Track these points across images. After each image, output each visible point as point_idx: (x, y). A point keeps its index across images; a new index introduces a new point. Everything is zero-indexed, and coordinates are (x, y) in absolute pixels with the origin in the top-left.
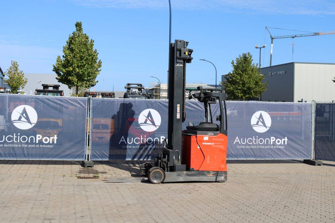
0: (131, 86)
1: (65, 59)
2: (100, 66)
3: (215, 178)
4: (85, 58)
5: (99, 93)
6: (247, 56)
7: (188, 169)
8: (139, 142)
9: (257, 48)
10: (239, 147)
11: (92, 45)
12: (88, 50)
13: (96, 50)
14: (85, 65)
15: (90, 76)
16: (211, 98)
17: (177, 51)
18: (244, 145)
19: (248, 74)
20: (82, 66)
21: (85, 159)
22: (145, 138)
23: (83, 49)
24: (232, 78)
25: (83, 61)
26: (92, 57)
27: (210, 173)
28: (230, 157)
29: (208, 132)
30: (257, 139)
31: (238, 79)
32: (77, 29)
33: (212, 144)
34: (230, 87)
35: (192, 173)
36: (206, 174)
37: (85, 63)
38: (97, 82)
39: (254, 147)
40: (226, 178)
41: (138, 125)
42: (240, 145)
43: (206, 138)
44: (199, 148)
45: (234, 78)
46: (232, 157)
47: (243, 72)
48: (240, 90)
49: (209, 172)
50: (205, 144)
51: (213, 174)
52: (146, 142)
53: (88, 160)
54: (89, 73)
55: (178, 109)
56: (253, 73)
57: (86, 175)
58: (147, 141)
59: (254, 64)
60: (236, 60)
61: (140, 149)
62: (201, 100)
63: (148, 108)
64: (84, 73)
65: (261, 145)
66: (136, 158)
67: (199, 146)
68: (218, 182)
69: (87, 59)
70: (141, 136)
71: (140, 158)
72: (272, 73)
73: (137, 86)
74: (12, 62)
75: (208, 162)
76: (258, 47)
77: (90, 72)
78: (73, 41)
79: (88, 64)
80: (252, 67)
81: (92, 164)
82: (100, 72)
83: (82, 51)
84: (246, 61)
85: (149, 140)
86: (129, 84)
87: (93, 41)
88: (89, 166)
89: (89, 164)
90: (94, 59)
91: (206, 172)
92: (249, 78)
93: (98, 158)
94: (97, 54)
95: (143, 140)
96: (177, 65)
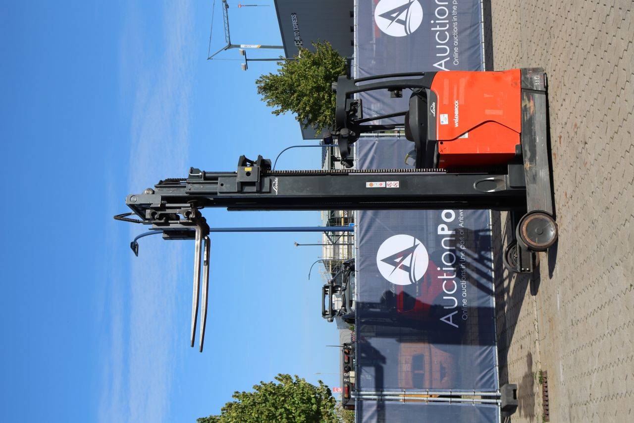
0: (327, 308)
2: (288, 378)
3: (537, 96)
4: (273, 409)
5: (344, 377)
6: (263, 85)
7: (517, 159)
8: (454, 282)
9: (246, 67)
10: (456, 60)
11: (245, 395)
12: (254, 404)
13: (254, 387)
14: (286, 409)
15: (309, 399)
16: (351, 110)
17: (245, 191)
18: (452, 50)
19: (298, 80)
20: (287, 415)
21: (497, 403)
22: (444, 269)
23: (253, 414)
24: (308, 113)
25: (278, 413)
26: (269, 395)
27: (526, 106)
29: (429, 114)
30: (437, 22)
31: (309, 101)
33: (457, 105)
34: (326, 117)
35: (527, 148)
36: (528, 115)
37: (283, 410)
38: (320, 382)
39: (456, 28)
40: (535, 71)
41: (413, 285)
42: (452, 59)
43: (444, 119)
44: (466, 136)
45: (308, 108)
47: (295, 92)
48: (330, 96)
49: (524, 110)
50: (456, 120)
51: (529, 100)
52: (453, 266)
53: (498, 397)
54: (304, 399)
55: (376, 185)
56: (296, 71)
57: (539, 400)
58: (450, 264)
59: (279, 70)
60: (271, 107)
61: (468, 278)
62: (354, 134)
63: (375, 264)
64: (302, 410)
65: (450, 13)
66: (491, 288)
67: (464, 133)
68: (547, 87)
69: (273, 405)
71: (489, 278)
72: (295, 40)
73: (327, 297)
75: (499, 112)
76: (244, 64)
77: (301, 399)
79: (284, 401)
80: (284, 73)
81: (509, 388)
82: (300, 378)
83: (257, 416)
84: (272, 86)
85: (448, 259)
86: (324, 314)
87: (237, 392)
88: (512, 396)
89: (507, 395)
90: (274, 389)
91: (524, 116)
92: (306, 78)
93: (493, 374)
94: (264, 384)
95: (449, 273)
96: (277, 191)
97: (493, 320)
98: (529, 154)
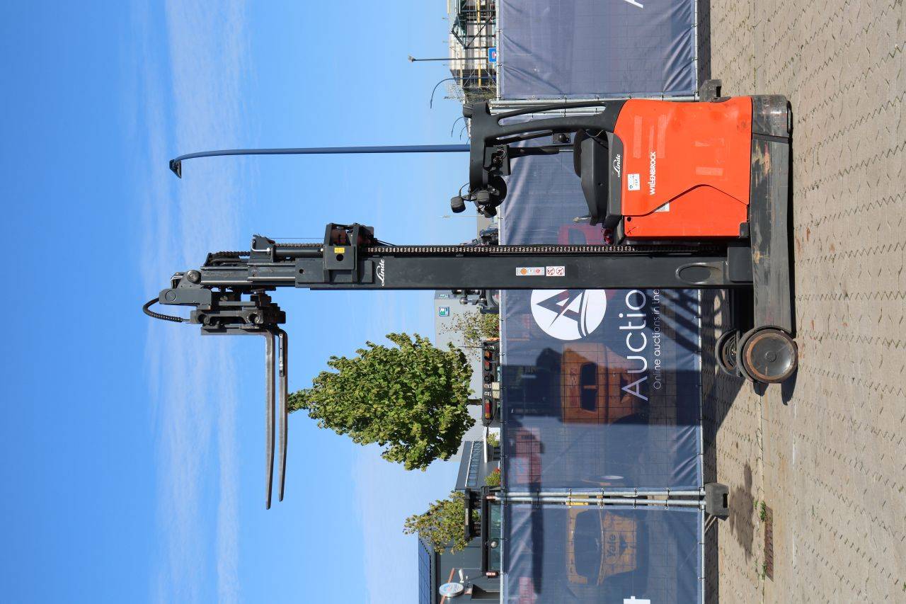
1: (390, 440)
2: (404, 339)
3: (775, 145)
4: (384, 384)
5: (485, 390)
7: (745, 242)
8: (643, 334)
11: (344, 363)
12: (359, 375)
13: (358, 351)
14: (403, 385)
15: (435, 369)
16: (492, 165)
17: (336, 281)
20: (405, 392)
21: (699, 506)
22: (628, 315)
25: (391, 391)
27: (758, 162)
28: (688, 21)
29: (611, 173)
32: (300, 407)
33: (653, 160)
35: (757, 229)
36: (761, 177)
37: (398, 386)
38: (450, 345)
41: (587, 339)
43: (633, 182)
44: (667, 208)
46: (688, 14)
49: (756, 168)
50: (652, 185)
51: (763, 152)
52: (642, 311)
53: (701, 498)
54: (428, 370)
57: (759, 540)
58: (637, 308)
61: (664, 328)
62: (498, 193)
63: (528, 310)
64: (426, 385)
66: (696, 343)
67: (664, 205)
68: (790, 132)
69: (385, 378)
70: (621, 328)
71: (694, 328)
74: (407, 533)
75: (720, 172)
77: (424, 369)
78: (336, 421)
79: (402, 372)
81: (717, 492)
82: (422, 337)
85: (635, 301)
87: (334, 358)
88: (722, 503)
89: (715, 503)
90: (386, 356)
91: (754, 178)
93: (695, 466)
94: (372, 346)
95: (635, 322)
96: (383, 280)
97: (698, 390)
98: (759, 239)
